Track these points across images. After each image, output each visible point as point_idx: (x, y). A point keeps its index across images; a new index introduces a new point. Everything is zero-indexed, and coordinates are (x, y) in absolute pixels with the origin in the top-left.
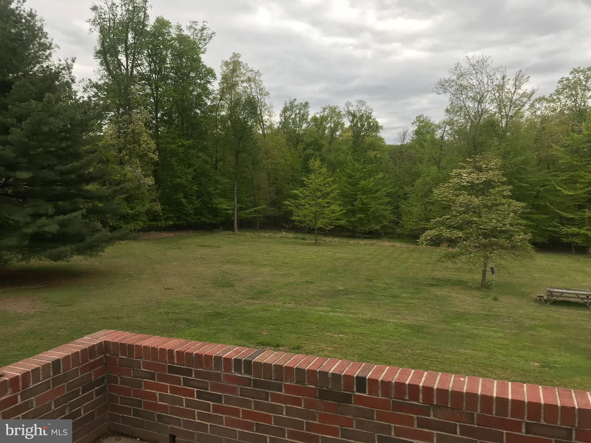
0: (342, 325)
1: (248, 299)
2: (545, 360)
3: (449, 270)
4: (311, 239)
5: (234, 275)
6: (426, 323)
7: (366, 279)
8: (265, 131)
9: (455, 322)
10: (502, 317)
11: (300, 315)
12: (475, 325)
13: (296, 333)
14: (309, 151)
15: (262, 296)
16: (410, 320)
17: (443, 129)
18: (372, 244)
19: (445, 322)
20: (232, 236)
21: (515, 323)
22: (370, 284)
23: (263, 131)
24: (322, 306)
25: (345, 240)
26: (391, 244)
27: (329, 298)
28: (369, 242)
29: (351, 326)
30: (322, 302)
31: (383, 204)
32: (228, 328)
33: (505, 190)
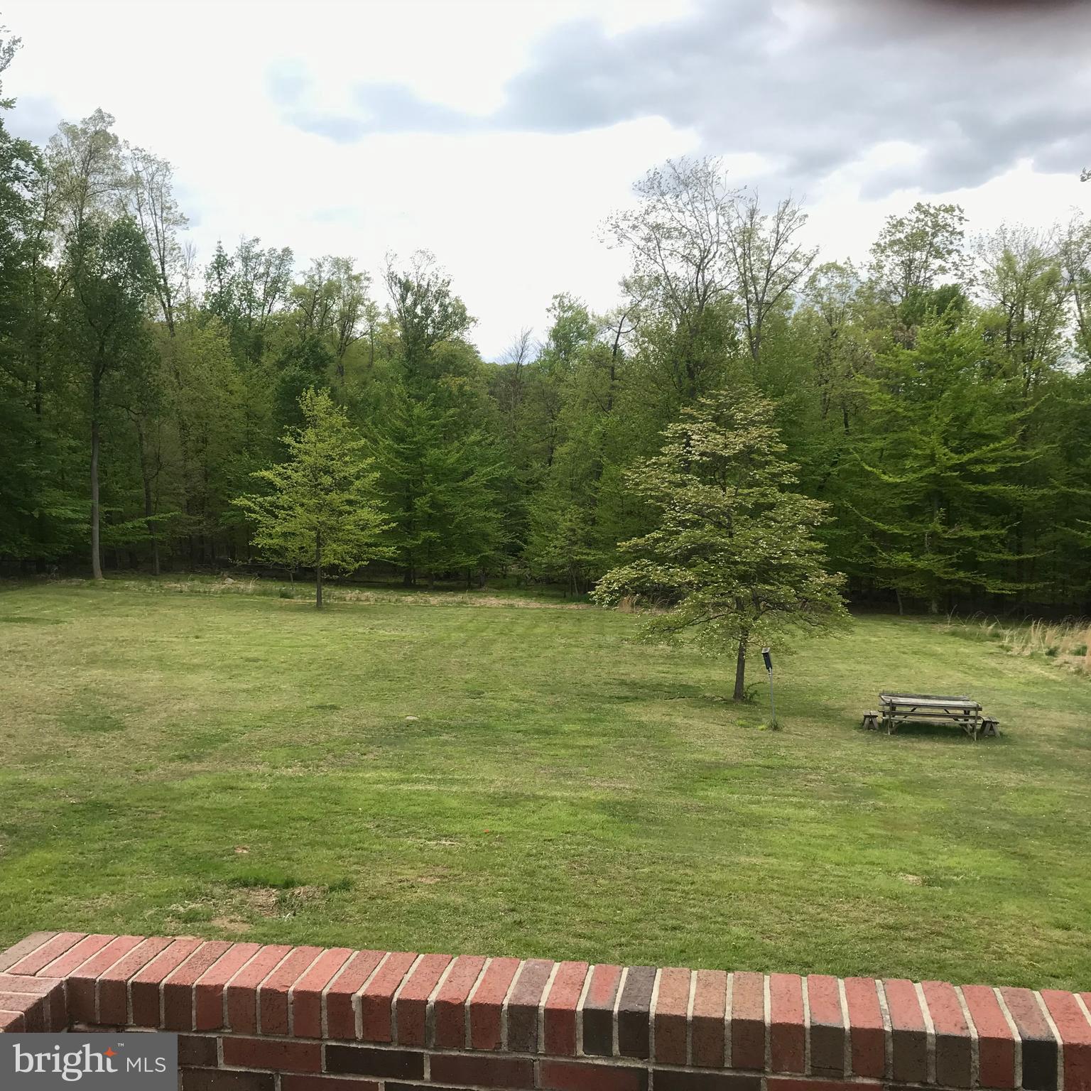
0: (439, 814)
1: (172, 760)
2: (926, 868)
3: (651, 661)
4: (304, 596)
5: (118, 696)
6: (640, 796)
7: (467, 691)
8: (175, 314)
9: (703, 789)
10: (801, 770)
11: (325, 794)
12: (750, 793)
13: (324, 844)
14: (292, 371)
15: (209, 751)
16: (599, 791)
17: (617, 329)
18: (460, 604)
19: (682, 790)
20: (88, 591)
21: (834, 782)
22: (478, 703)
23: (169, 314)
24: (376, 768)
25: (392, 596)
26: (503, 602)
27: (390, 744)
28: (450, 599)
29: (465, 815)
30: (371, 756)
31: (480, 507)
32: (138, 844)
33: (785, 473)
